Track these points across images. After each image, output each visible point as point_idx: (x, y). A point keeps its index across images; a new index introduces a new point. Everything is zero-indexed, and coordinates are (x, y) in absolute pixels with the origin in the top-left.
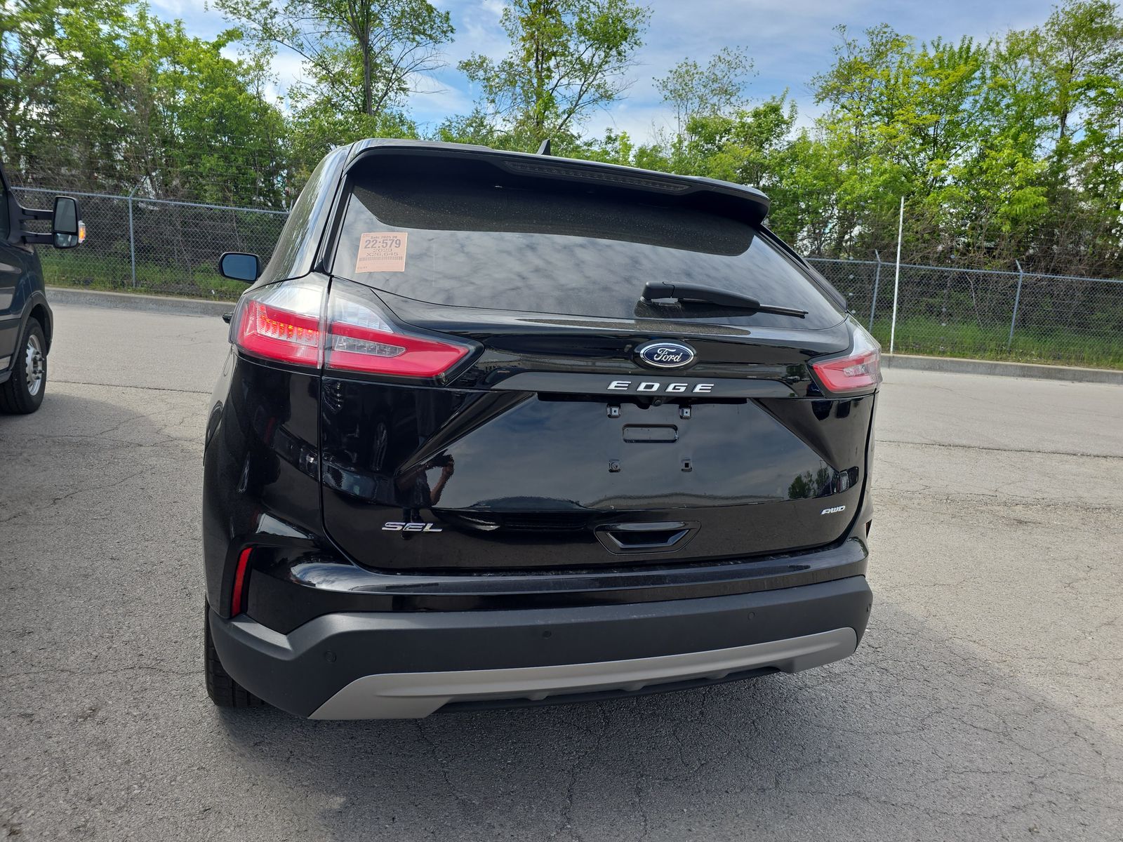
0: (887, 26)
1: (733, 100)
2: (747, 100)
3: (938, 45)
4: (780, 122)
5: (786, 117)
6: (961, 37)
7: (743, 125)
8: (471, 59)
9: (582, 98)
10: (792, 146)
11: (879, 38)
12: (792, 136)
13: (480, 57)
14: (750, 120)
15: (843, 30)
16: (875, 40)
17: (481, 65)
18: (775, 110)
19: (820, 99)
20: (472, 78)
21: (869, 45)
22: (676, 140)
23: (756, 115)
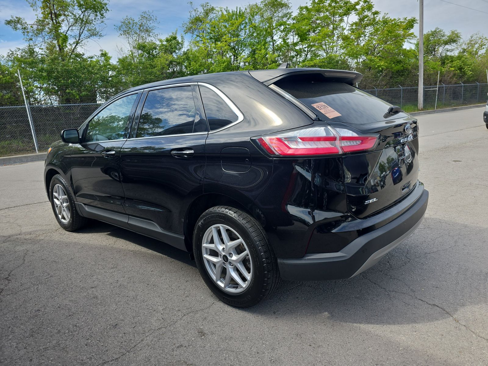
0: (208, 3)
1: (151, 34)
2: (157, 34)
3: (227, 10)
4: (178, 43)
5: (180, 41)
6: (236, 7)
7: (163, 45)
8: (12, 19)
9: (81, 36)
10: (185, 53)
11: (206, 8)
12: (184, 49)
13: (17, 18)
14: (165, 43)
15: (191, 4)
16: (204, 9)
17: (18, 22)
18: (175, 38)
19: (186, 33)
20: (16, 29)
21: (203, 11)
22: (130, 53)
23: (167, 41)
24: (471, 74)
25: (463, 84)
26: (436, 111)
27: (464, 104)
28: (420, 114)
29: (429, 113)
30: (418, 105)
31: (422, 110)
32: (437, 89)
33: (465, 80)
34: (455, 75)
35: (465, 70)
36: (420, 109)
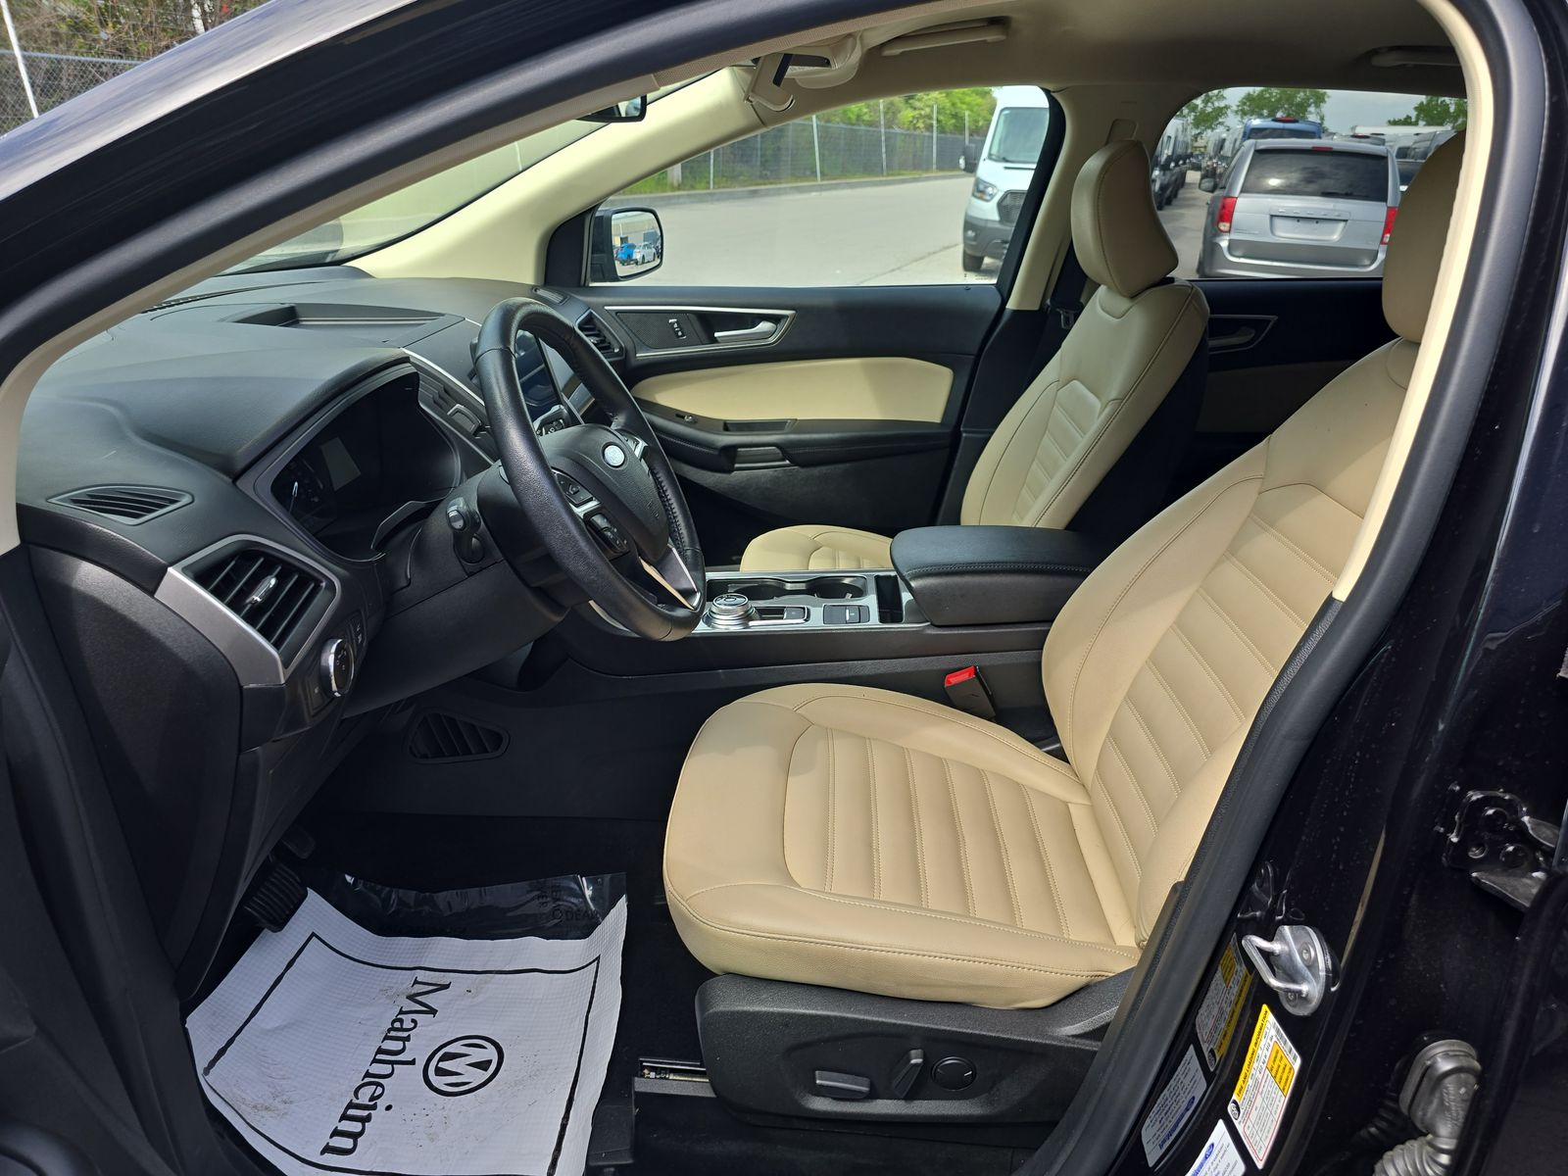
27: (765, 179)
31: (679, 188)
36: (676, 184)
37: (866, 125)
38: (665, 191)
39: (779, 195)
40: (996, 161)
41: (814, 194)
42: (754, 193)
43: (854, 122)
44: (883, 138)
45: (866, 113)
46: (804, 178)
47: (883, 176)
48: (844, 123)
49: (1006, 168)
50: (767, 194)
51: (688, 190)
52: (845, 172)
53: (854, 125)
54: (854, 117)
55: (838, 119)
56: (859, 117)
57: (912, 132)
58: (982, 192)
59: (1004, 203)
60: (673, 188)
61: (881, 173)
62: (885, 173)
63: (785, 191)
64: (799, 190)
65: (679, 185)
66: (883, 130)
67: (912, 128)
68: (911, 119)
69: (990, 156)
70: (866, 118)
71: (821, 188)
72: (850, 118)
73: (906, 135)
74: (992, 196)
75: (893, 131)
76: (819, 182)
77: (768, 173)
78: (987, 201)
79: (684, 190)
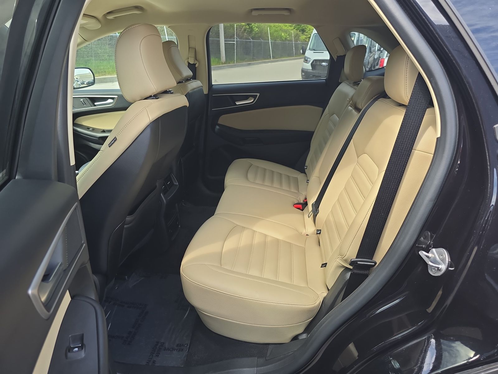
24: (257, 30)
25: (252, 40)
26: (235, 65)
27: (254, 59)
28: (225, 67)
29: (232, 67)
30: (221, 58)
31: (225, 63)
32: (235, 43)
33: (253, 36)
34: (245, 30)
35: (252, 26)
36: (223, 62)
37: (288, 41)
38: (220, 65)
39: (258, 64)
40: (311, 50)
41: (269, 63)
42: (249, 64)
43: (284, 40)
44: (294, 45)
45: (288, 37)
46: (267, 59)
47: (294, 57)
48: (281, 41)
49: (314, 52)
50: (254, 64)
51: (228, 64)
52: (281, 56)
53: (284, 41)
54: (284, 39)
55: (279, 40)
56: (286, 39)
57: (304, 43)
58: (307, 60)
59: (313, 64)
60: (222, 64)
61: (293, 56)
62: (294, 56)
63: (260, 63)
64: (265, 62)
65: (225, 62)
66: (293, 42)
67: (304, 41)
68: (304, 39)
69: (310, 49)
70: (288, 39)
71: (272, 62)
72: (283, 39)
73: (302, 43)
74: (310, 61)
75: (298, 42)
76: (272, 60)
77: (255, 58)
78: (308, 63)
79: (226, 64)
